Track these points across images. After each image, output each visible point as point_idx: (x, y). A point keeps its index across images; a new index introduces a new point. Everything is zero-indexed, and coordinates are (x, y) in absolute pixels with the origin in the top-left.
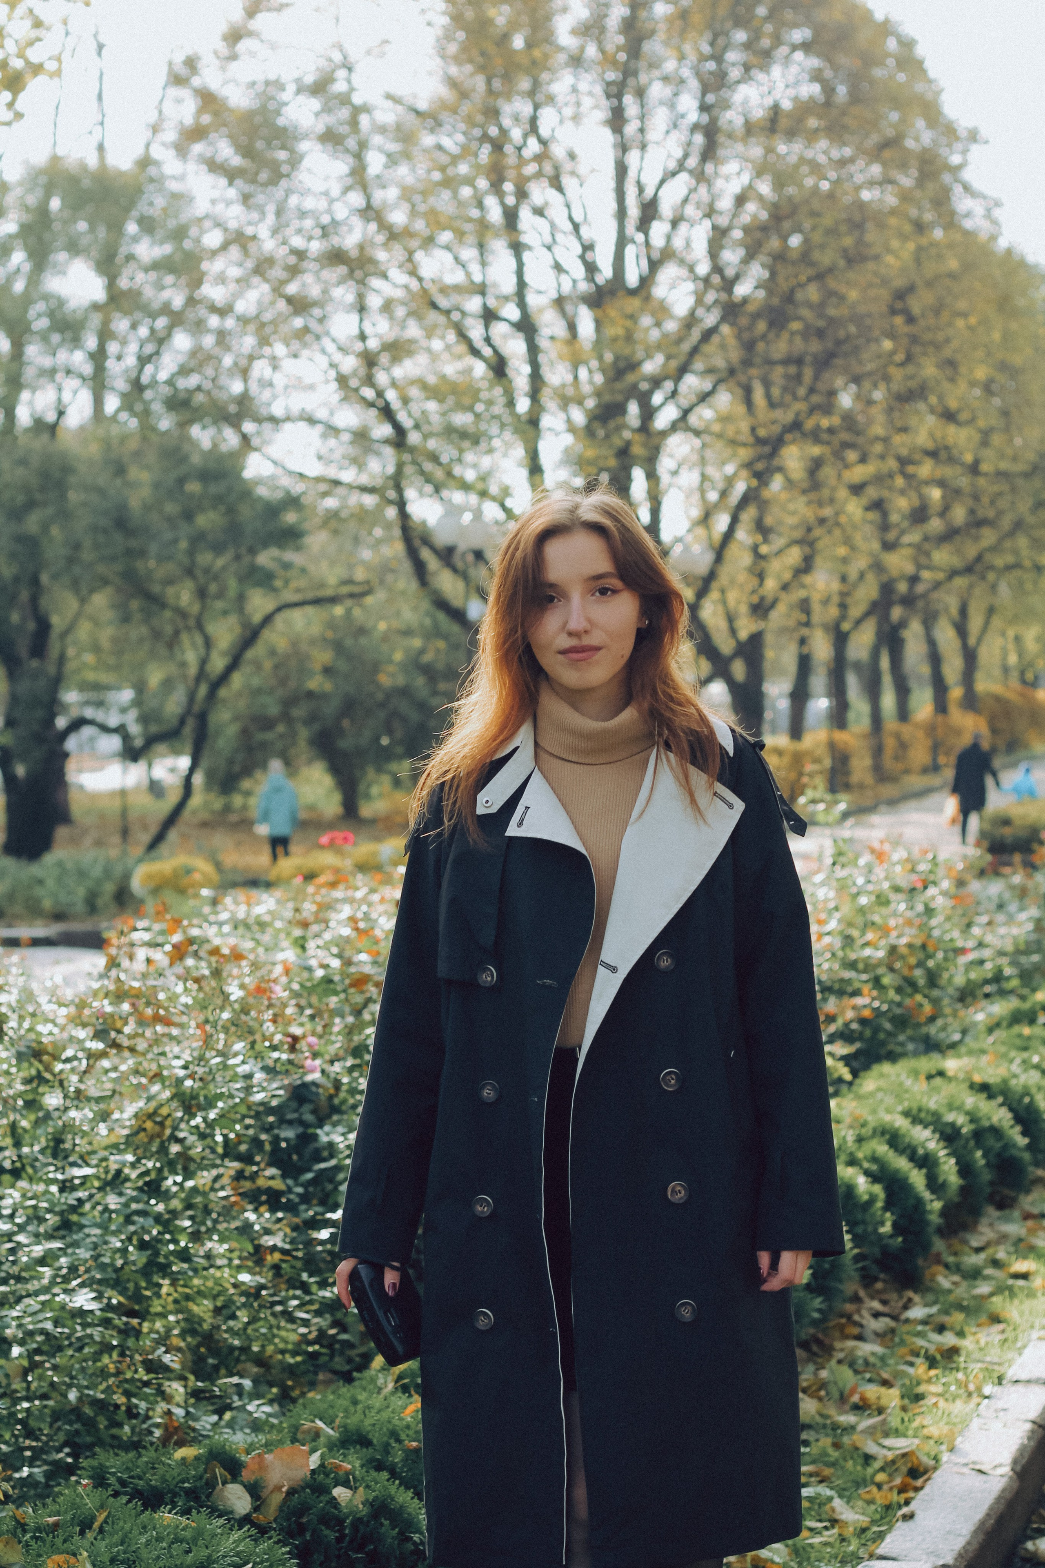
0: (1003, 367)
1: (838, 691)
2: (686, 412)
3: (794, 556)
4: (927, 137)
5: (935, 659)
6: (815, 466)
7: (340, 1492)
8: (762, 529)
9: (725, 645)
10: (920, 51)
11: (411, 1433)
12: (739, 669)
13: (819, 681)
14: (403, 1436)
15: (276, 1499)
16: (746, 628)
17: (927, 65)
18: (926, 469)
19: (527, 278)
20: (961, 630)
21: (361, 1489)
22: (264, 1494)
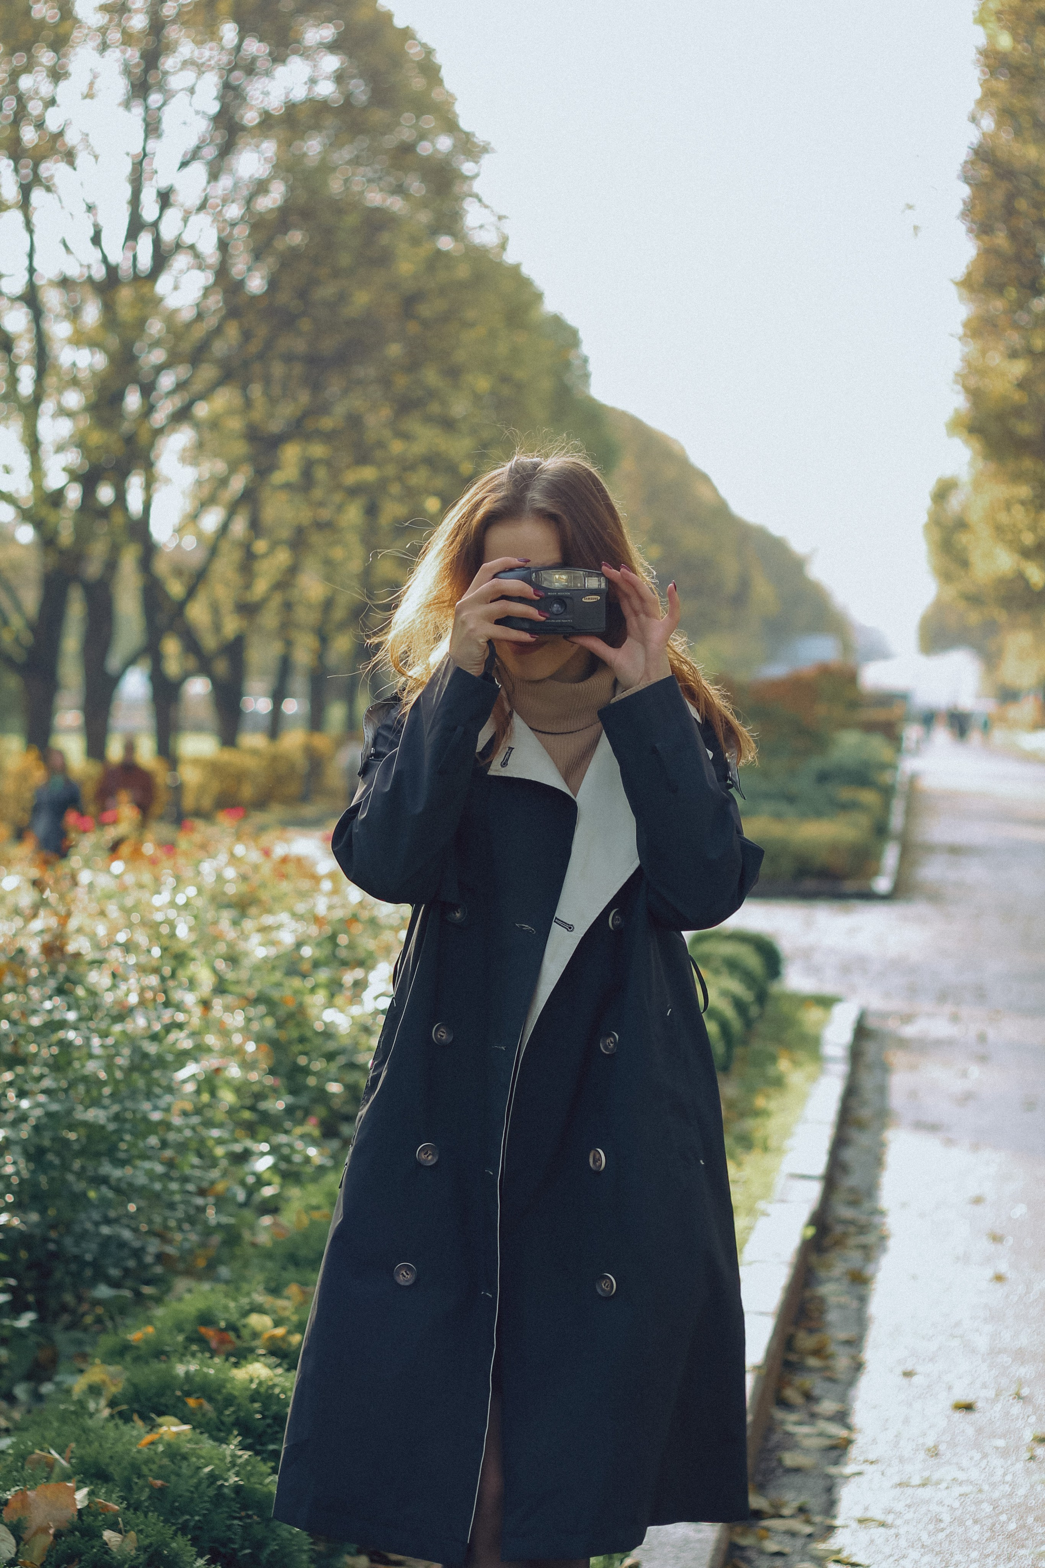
0: (505, 379)
3: (283, 557)
4: (444, 143)
6: (308, 469)
7: (108, 1535)
8: (255, 526)
9: (210, 642)
10: (439, 58)
11: (154, 1467)
12: (221, 667)
13: (299, 683)
14: (145, 1470)
15: (44, 1541)
16: (231, 626)
17: (444, 73)
18: (419, 478)
19: (36, 264)
21: (133, 1534)
22: (26, 1536)
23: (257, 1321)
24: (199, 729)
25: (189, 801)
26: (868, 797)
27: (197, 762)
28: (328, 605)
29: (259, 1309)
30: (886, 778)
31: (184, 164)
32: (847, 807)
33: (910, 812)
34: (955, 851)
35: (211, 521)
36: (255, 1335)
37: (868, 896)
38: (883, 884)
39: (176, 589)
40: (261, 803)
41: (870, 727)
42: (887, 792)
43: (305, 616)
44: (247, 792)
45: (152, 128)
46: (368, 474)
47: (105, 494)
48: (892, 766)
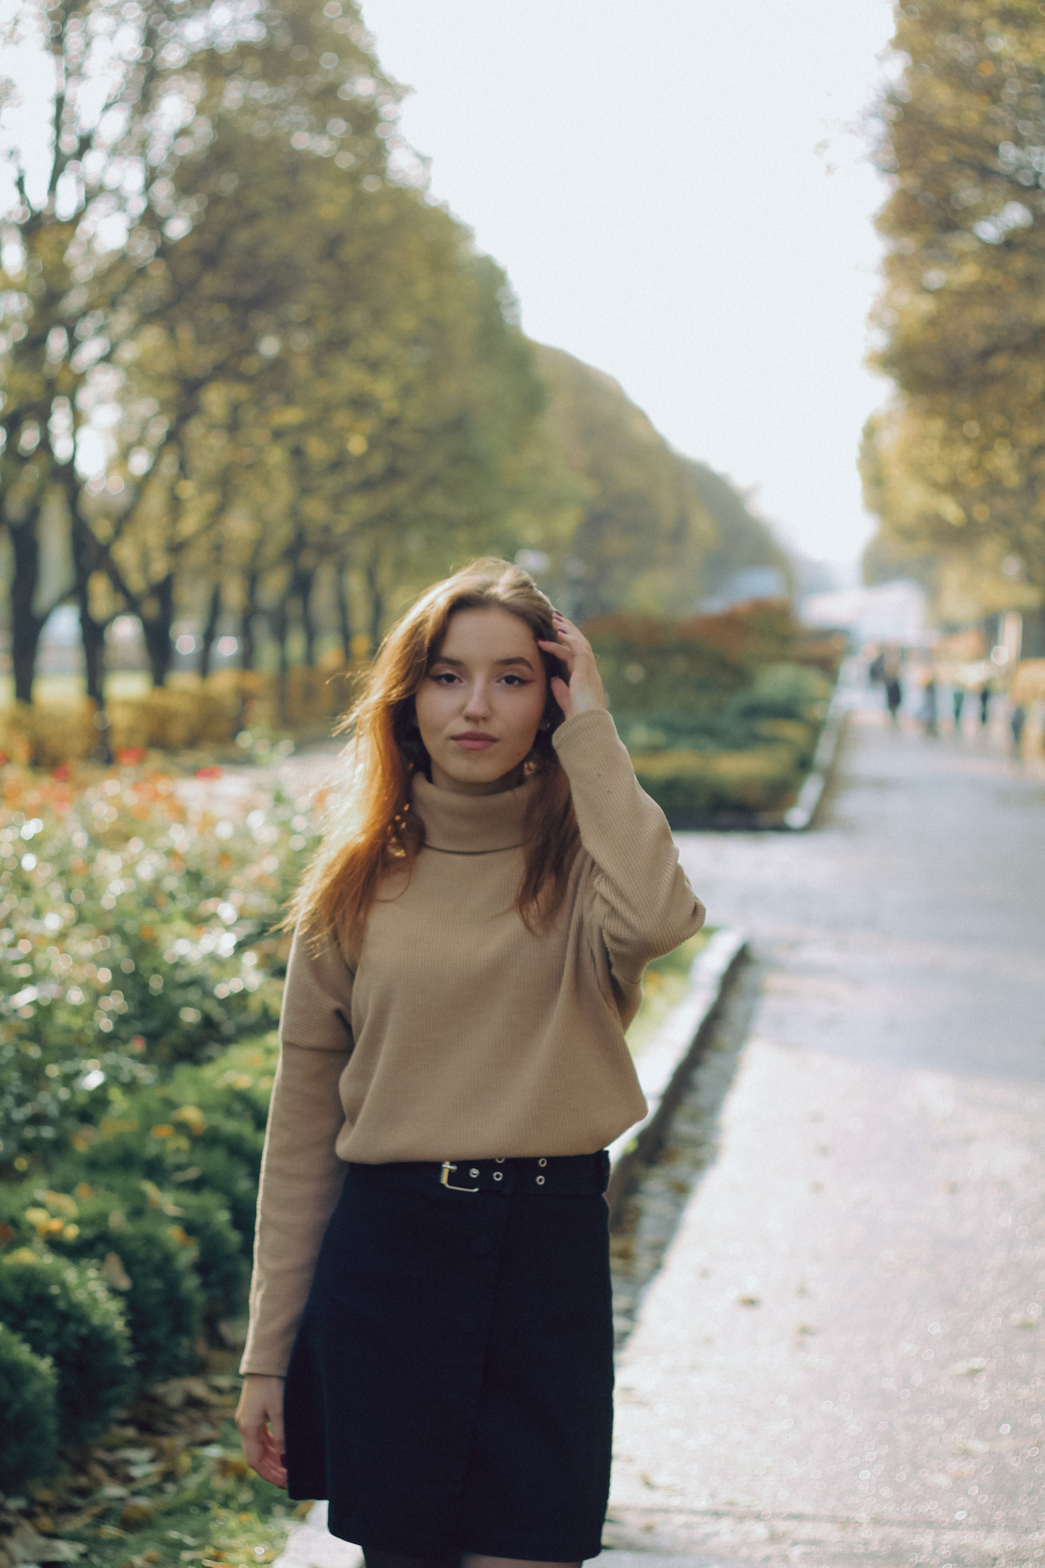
0: (429, 319)
1: (246, 633)
2: (113, 348)
4: (366, 86)
5: (343, 607)
6: (235, 409)
8: (183, 469)
9: (136, 582)
12: (151, 608)
13: (229, 622)
16: (159, 567)
18: (342, 418)
20: (371, 577)
23: (36, 1216)
24: (128, 667)
25: (118, 740)
26: (792, 731)
27: (126, 704)
28: (259, 545)
29: (37, 1205)
30: (817, 712)
31: (107, 107)
32: (770, 741)
33: (839, 747)
34: (881, 785)
35: (140, 463)
36: (33, 1228)
37: (781, 828)
38: (797, 816)
39: (102, 530)
40: (193, 742)
41: (806, 662)
42: (816, 728)
43: (236, 556)
44: (178, 731)
45: (74, 73)
46: (291, 416)
47: (29, 438)
48: (827, 700)
